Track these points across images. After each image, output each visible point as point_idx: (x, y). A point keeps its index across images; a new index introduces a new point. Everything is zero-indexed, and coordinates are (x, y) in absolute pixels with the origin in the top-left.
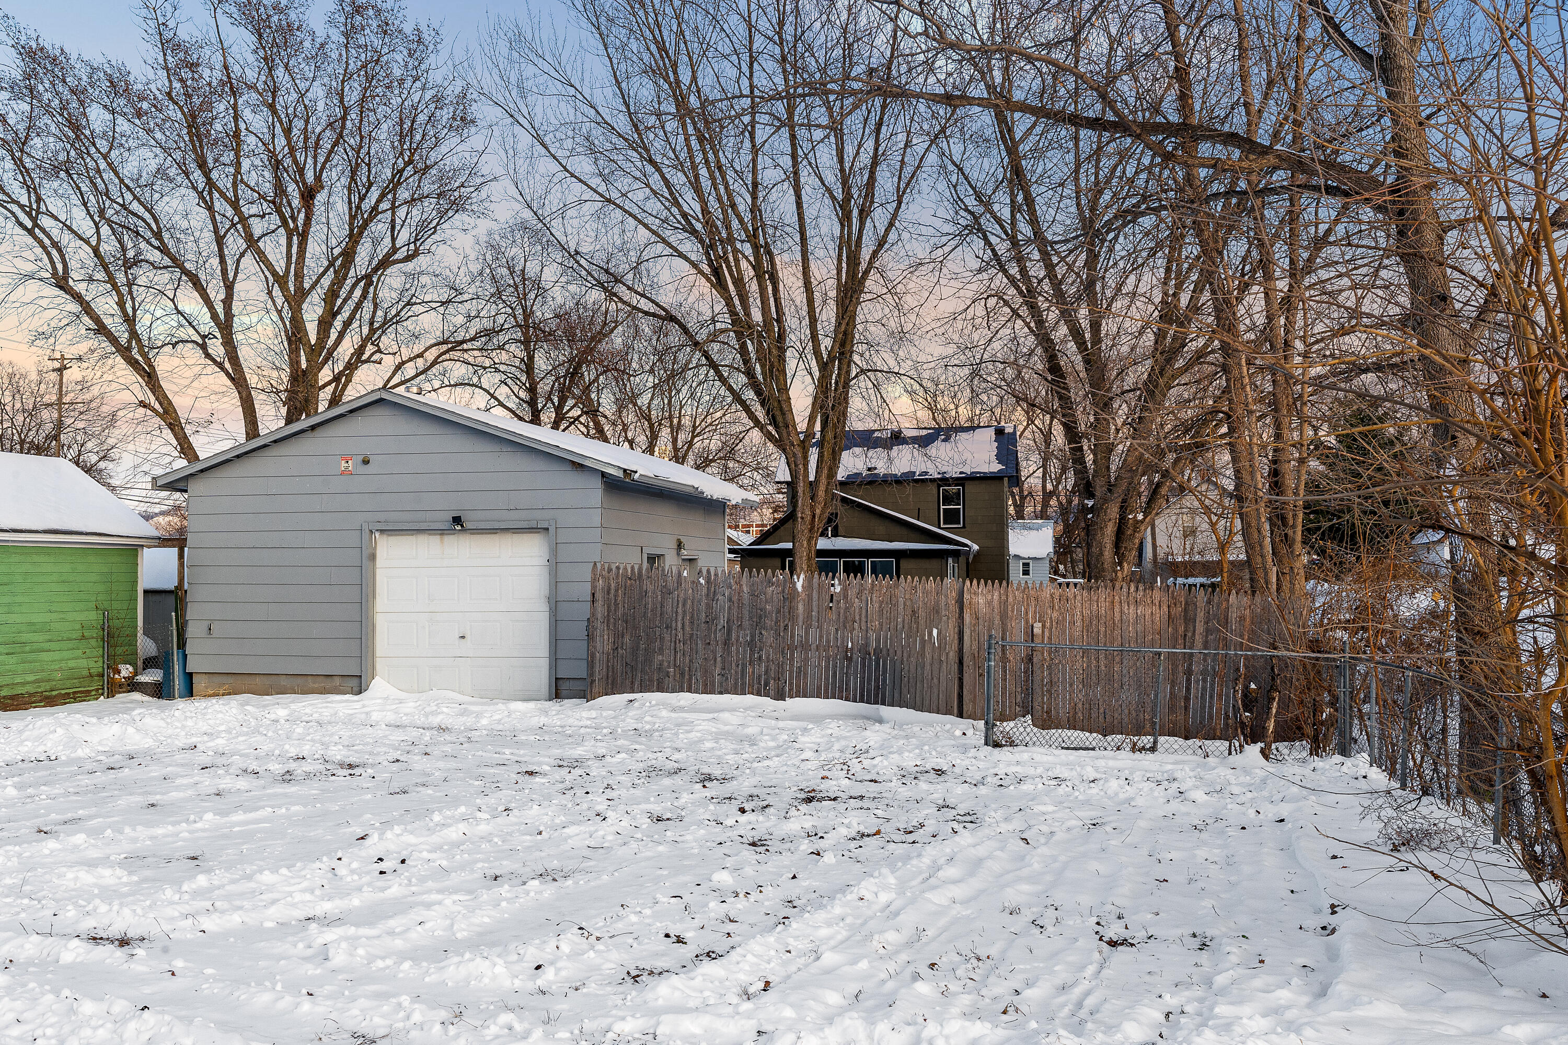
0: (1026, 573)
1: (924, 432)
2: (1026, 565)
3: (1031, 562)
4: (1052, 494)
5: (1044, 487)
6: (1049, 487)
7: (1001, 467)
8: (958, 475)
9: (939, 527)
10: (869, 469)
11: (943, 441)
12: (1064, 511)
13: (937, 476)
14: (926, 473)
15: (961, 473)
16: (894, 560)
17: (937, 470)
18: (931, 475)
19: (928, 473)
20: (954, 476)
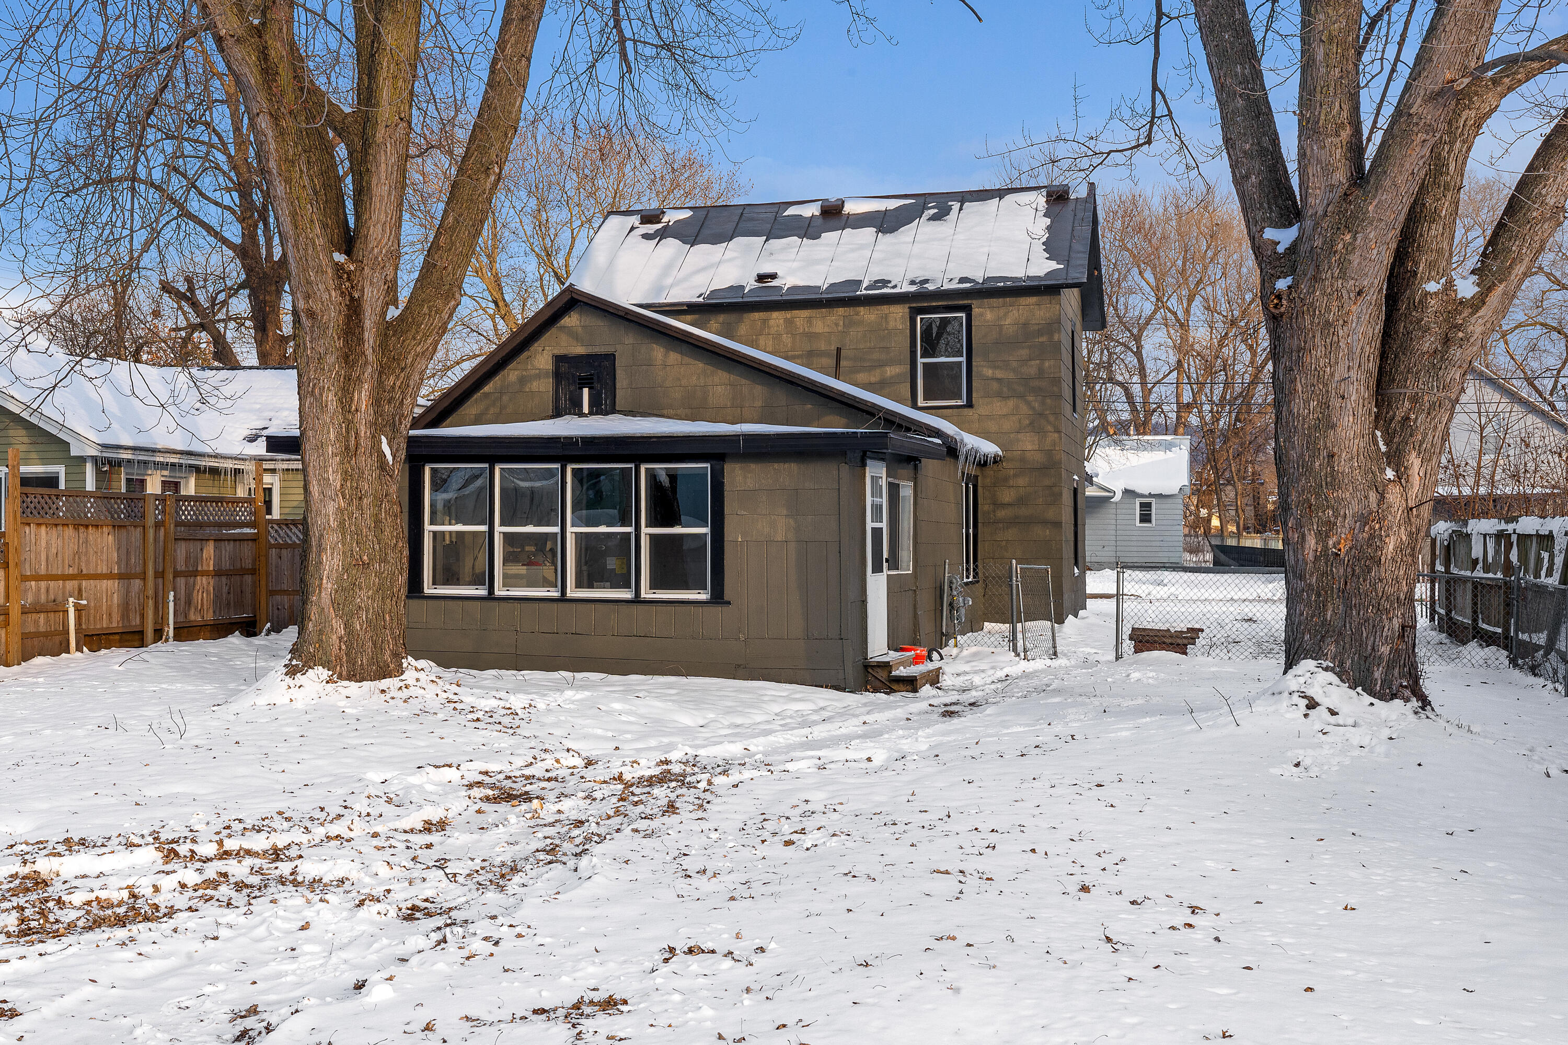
0: (1146, 518)
1: (893, 204)
2: (1146, 506)
3: (1153, 501)
4: (1189, 406)
5: (1178, 396)
6: (1187, 397)
7: (1053, 265)
8: (954, 286)
9: (914, 406)
10: (761, 278)
11: (933, 218)
12: (1207, 432)
13: (907, 288)
14: (885, 283)
15: (962, 280)
16: (708, 465)
17: (910, 276)
18: (895, 287)
19: (890, 282)
20: (947, 286)
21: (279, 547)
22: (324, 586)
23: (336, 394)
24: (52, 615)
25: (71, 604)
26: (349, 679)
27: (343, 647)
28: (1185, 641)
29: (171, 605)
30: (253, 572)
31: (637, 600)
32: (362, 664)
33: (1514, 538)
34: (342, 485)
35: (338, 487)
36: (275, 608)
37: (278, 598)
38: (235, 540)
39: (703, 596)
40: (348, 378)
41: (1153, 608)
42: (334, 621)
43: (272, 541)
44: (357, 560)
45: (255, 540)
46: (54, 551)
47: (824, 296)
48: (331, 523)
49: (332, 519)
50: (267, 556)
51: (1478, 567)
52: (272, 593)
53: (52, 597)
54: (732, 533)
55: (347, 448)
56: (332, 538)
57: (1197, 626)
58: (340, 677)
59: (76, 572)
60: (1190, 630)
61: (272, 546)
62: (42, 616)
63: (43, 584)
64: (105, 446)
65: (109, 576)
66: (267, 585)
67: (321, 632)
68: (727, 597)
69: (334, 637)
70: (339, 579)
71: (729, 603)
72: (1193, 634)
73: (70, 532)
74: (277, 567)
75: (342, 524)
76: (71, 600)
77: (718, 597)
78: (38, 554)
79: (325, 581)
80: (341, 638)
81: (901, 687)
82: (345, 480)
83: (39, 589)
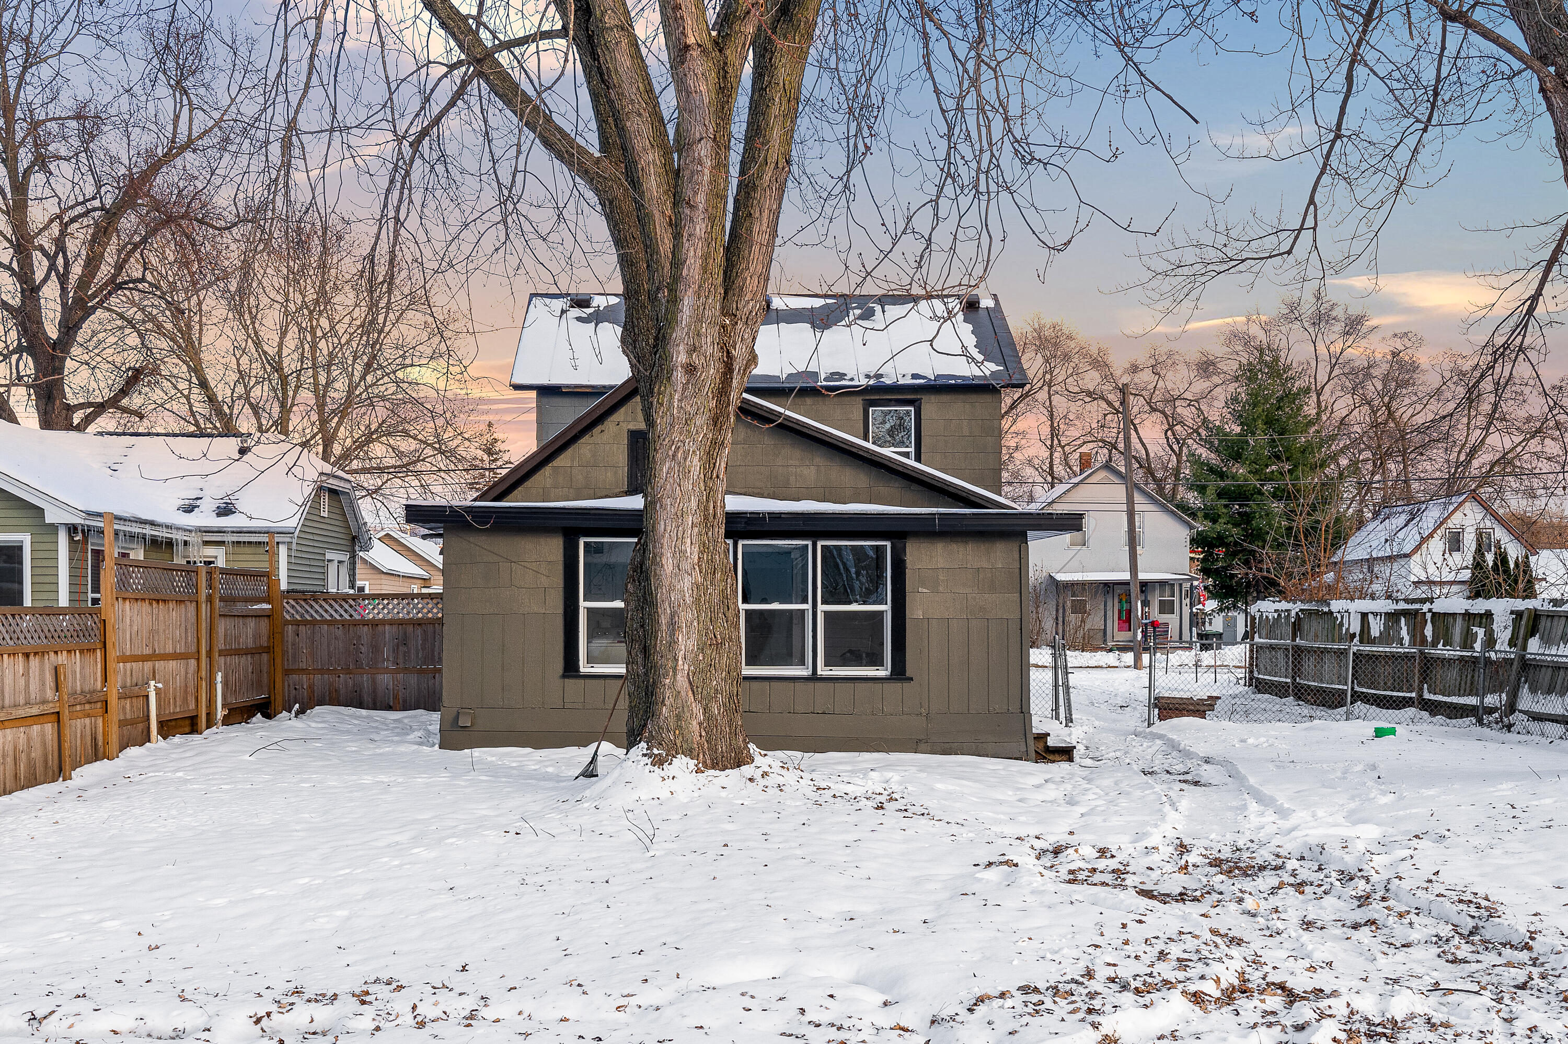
1: (816, 303)
7: (994, 366)
8: (908, 381)
11: (861, 318)
13: (865, 381)
14: (842, 376)
15: (914, 376)
16: (888, 544)
17: (864, 370)
18: (852, 379)
19: (846, 375)
20: (902, 382)
21: (297, 623)
22: (680, 667)
23: (700, 459)
24: (134, 700)
25: (152, 688)
26: (713, 768)
27: (703, 734)
28: (1206, 708)
29: (219, 687)
30: (269, 650)
31: (814, 677)
32: (722, 752)
33: (1429, 616)
34: (699, 558)
35: (696, 561)
36: (292, 687)
37: (295, 677)
38: (256, 616)
39: (882, 673)
40: (714, 442)
41: (1183, 678)
42: (694, 705)
43: (288, 617)
44: (711, 639)
45: (269, 616)
46: (135, 628)
47: (784, 385)
48: (687, 599)
49: (687, 595)
50: (282, 633)
51: (1355, 640)
52: (287, 672)
53: (134, 681)
54: (915, 611)
55: (706, 518)
56: (687, 616)
57: (1215, 694)
58: (706, 766)
59: (151, 652)
60: (1210, 698)
61: (287, 623)
62: (128, 701)
63: (128, 665)
64: (89, 514)
65: (175, 656)
66: (283, 665)
67: (679, 717)
68: (909, 674)
69: (694, 723)
70: (695, 660)
71: (912, 679)
72: (1213, 700)
73: (145, 606)
74: (293, 644)
75: (697, 601)
76: (152, 683)
77: (899, 672)
78: (124, 631)
79: (680, 662)
80: (700, 724)
81: (1057, 757)
82: (701, 552)
83: (125, 670)
